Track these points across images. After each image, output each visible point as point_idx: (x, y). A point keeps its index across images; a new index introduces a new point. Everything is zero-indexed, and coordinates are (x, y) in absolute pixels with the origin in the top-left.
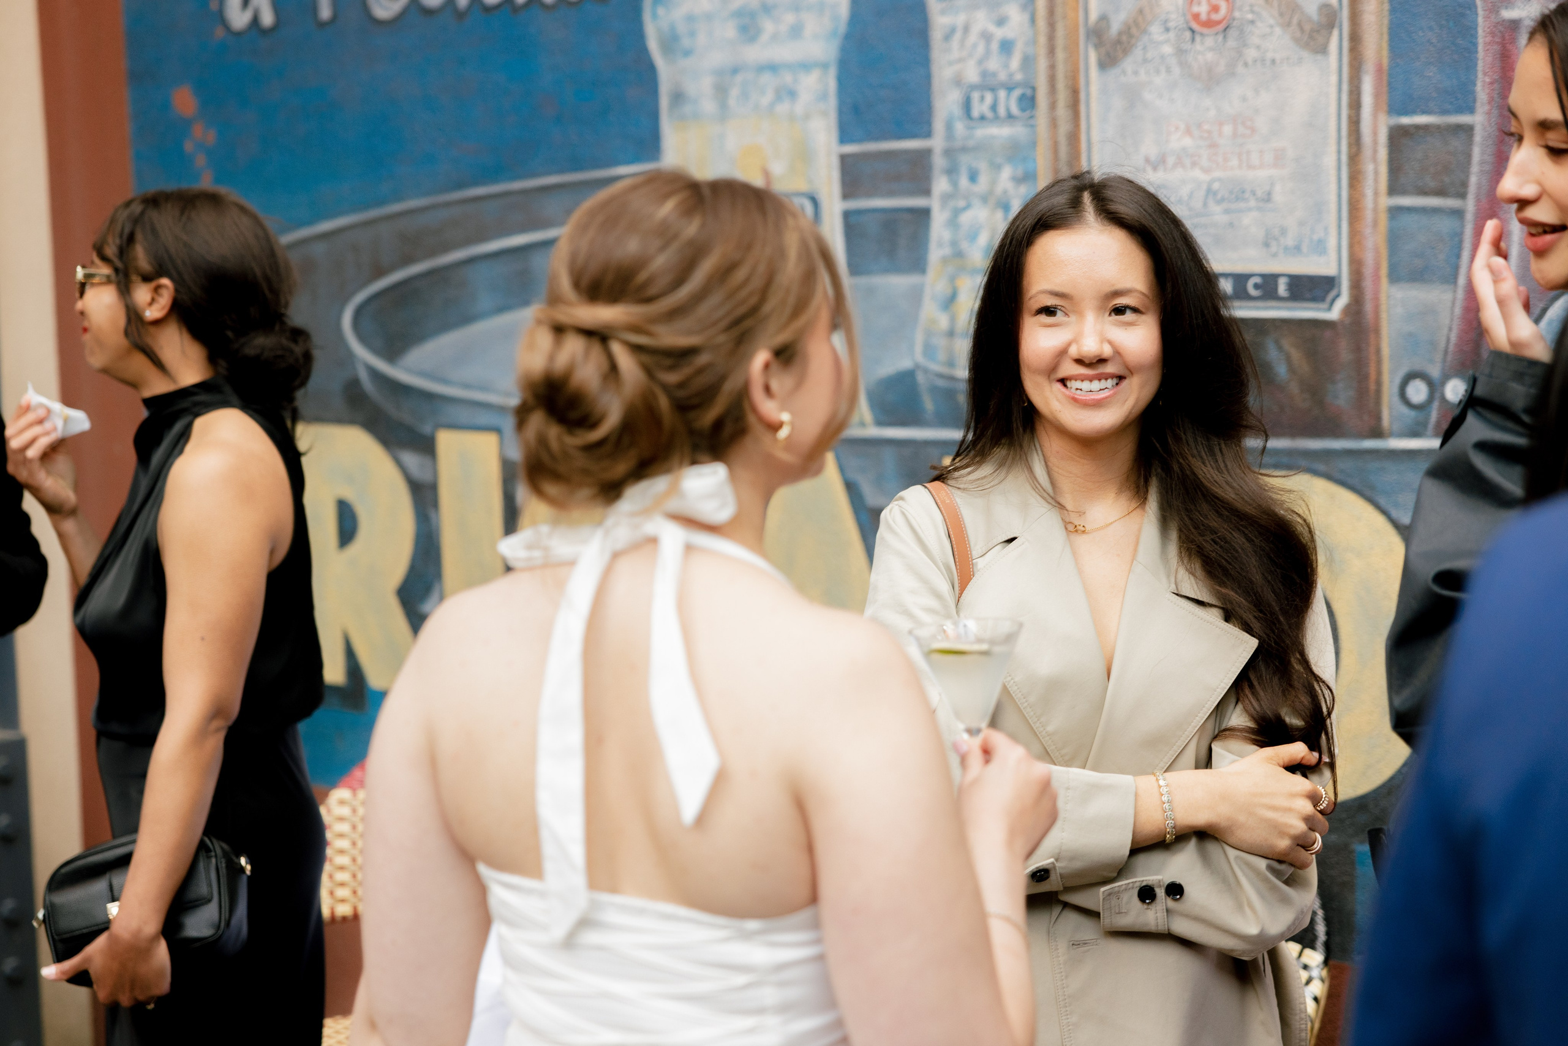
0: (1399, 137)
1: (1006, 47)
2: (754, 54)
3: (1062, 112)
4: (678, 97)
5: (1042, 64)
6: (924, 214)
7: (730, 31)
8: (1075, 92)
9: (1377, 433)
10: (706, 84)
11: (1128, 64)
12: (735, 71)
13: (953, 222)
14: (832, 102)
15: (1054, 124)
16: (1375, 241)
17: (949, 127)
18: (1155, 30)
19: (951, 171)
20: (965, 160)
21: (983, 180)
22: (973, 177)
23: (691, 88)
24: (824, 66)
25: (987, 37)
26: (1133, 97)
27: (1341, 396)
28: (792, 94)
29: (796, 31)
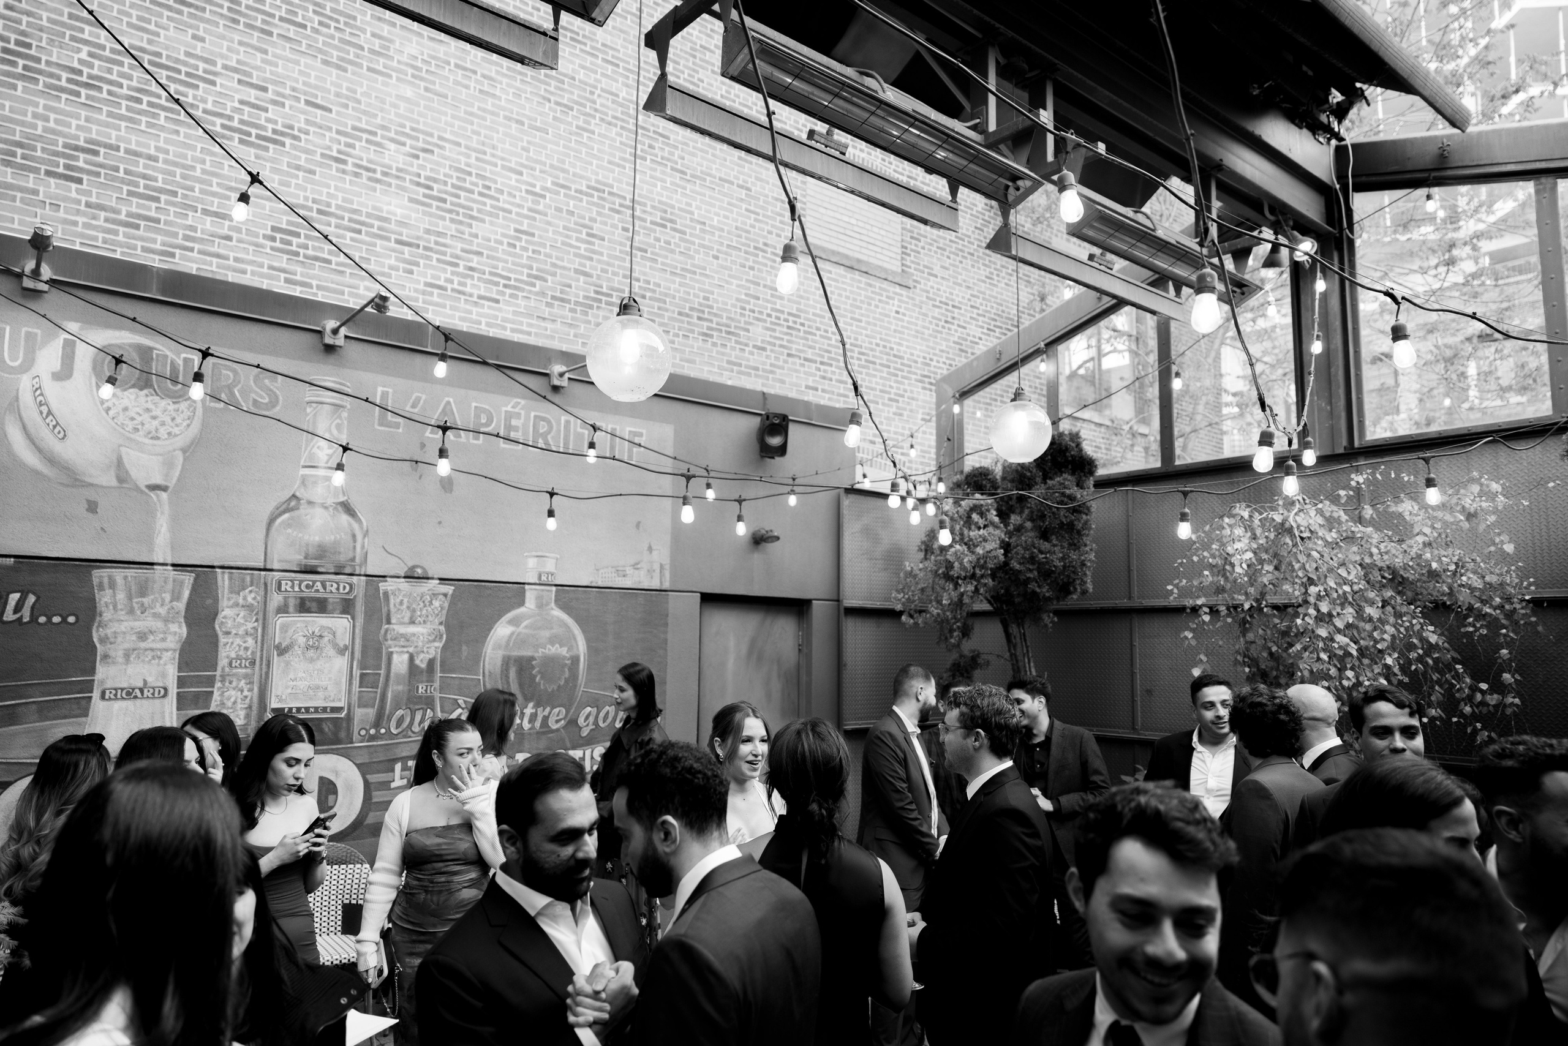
0: (362, 676)
1: (246, 649)
2: (143, 645)
3: (264, 666)
4: (106, 657)
5: (259, 654)
6: (212, 692)
7: (134, 638)
8: (269, 661)
9: (352, 742)
10: (120, 653)
11: (287, 655)
12: (134, 650)
13: (222, 695)
14: (177, 660)
15: (261, 669)
16: (355, 698)
17: (223, 669)
18: (296, 647)
19: (223, 681)
20: (228, 678)
21: (234, 684)
22: (230, 683)
23: (112, 653)
24: (175, 650)
25: (240, 646)
26: (288, 663)
27: (343, 735)
28: (160, 658)
29: (164, 640)
